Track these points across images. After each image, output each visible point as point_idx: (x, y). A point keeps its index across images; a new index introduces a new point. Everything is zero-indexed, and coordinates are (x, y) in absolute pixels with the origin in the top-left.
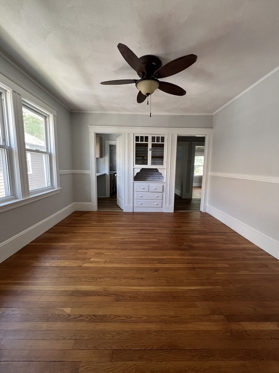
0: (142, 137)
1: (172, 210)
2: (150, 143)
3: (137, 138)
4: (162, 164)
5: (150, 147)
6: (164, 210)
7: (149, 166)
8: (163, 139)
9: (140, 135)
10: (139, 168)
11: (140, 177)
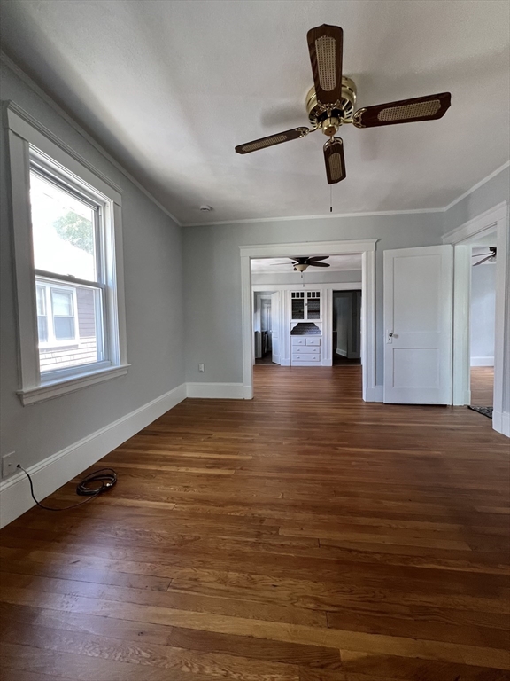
0: (298, 294)
1: (331, 365)
2: (306, 299)
3: (293, 294)
4: (319, 318)
5: (306, 302)
6: (322, 364)
7: (306, 320)
8: (318, 294)
9: (296, 292)
10: (295, 322)
11: (297, 331)
